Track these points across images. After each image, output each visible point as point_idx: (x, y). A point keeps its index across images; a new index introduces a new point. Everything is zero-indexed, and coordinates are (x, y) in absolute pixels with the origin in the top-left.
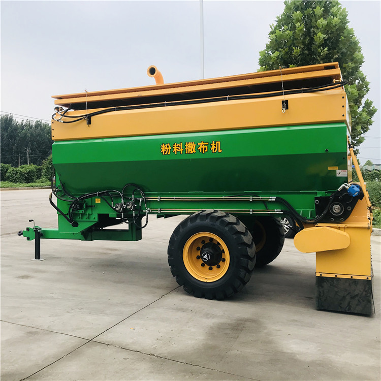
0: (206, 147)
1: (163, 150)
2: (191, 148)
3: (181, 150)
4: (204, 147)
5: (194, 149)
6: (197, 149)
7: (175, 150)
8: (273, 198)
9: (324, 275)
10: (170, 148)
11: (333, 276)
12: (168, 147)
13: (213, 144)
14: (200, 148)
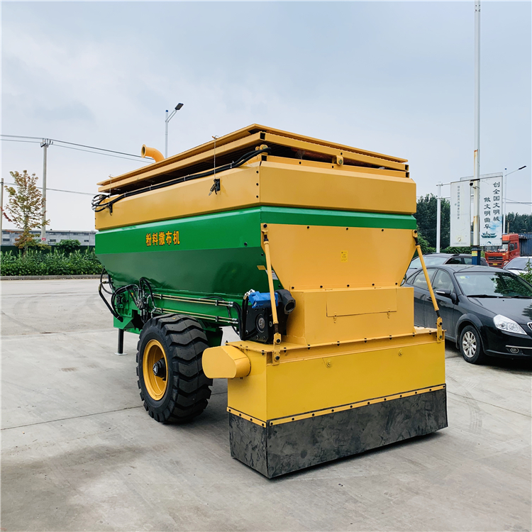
1: (147, 241)
2: (162, 238)
3: (157, 241)
7: (154, 240)
8: (230, 304)
11: (238, 414)
12: (150, 237)
13: (174, 235)
14: (167, 239)
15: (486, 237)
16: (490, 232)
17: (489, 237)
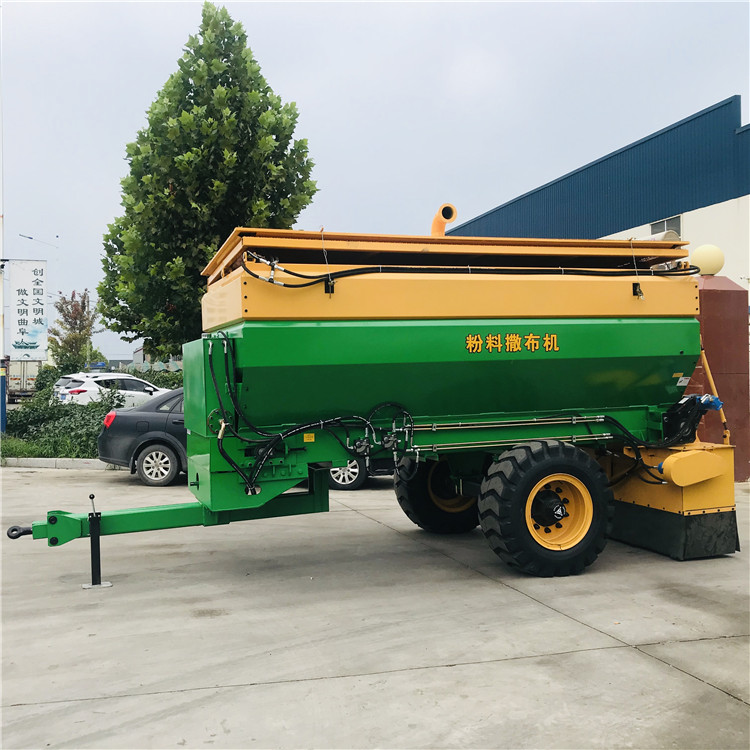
0: (537, 342)
1: (470, 346)
2: (514, 342)
3: (500, 346)
4: (533, 342)
5: (519, 345)
6: (523, 345)
7: (490, 345)
8: (600, 418)
9: (692, 513)
10: (481, 342)
11: (701, 512)
12: (478, 340)
13: (547, 339)
14: (528, 344)
15: (20, 347)
16: (27, 339)
17: (26, 347)
